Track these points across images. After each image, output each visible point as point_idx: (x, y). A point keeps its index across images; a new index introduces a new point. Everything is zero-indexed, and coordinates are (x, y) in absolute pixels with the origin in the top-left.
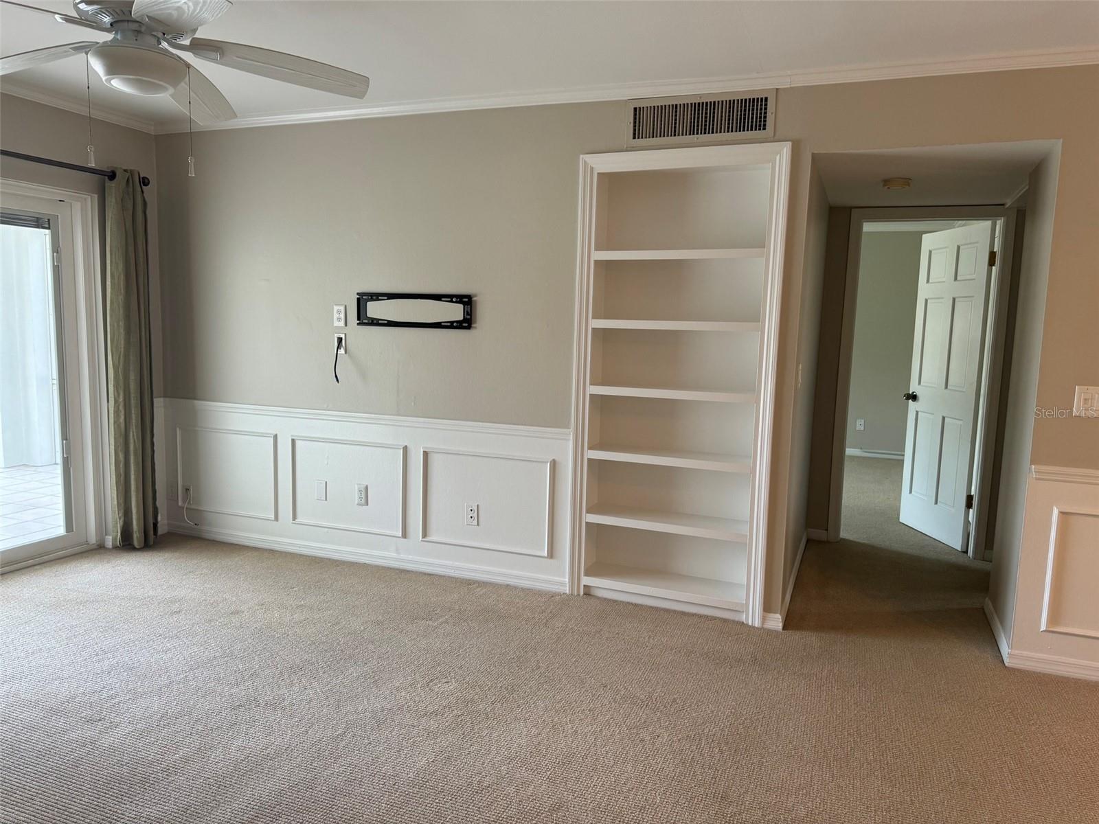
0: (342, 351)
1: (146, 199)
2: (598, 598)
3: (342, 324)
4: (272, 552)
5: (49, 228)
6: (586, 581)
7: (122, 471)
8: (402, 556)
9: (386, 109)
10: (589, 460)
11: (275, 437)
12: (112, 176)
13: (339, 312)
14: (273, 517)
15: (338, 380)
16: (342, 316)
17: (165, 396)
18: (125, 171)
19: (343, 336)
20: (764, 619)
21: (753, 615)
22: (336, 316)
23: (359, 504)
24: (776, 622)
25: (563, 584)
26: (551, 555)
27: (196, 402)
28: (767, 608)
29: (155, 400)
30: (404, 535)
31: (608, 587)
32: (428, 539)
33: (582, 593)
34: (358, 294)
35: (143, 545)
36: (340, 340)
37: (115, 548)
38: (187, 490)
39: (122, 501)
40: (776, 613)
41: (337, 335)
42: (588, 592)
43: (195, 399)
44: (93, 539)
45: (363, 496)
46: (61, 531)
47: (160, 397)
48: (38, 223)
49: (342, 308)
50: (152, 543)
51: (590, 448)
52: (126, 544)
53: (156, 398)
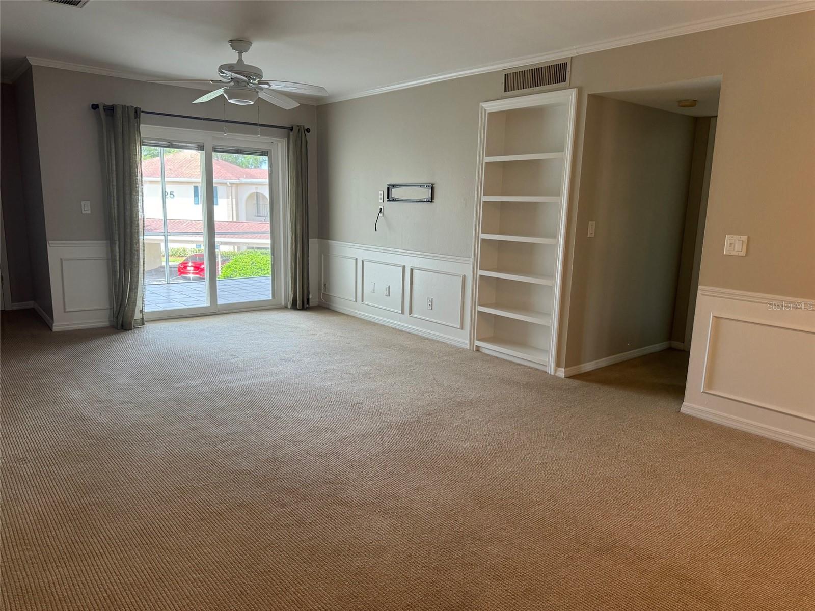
0: (381, 215)
1: (307, 139)
2: (481, 352)
3: (382, 201)
4: (354, 317)
5: (267, 156)
6: (477, 343)
7: (293, 271)
8: (402, 324)
10: (480, 276)
11: (356, 259)
12: (292, 129)
13: (381, 194)
14: (354, 300)
15: (376, 230)
16: (382, 197)
17: (318, 238)
18: (298, 126)
19: (382, 207)
20: (556, 371)
21: (551, 369)
22: (380, 197)
23: (386, 295)
24: (561, 373)
25: (466, 344)
26: (462, 327)
27: (329, 241)
28: (558, 364)
29: (310, 240)
30: (403, 313)
31: (489, 348)
32: (412, 315)
33: (475, 349)
34: (388, 185)
35: (301, 308)
36: (381, 209)
37: (291, 308)
38: (325, 285)
39: (293, 286)
40: (562, 368)
41: (380, 207)
42: (478, 349)
43: (329, 239)
44: (283, 304)
45: (388, 291)
46: (270, 297)
47: (315, 238)
48: (263, 153)
49: (382, 193)
50: (305, 308)
51: (480, 269)
52: (294, 306)
53: (311, 238)
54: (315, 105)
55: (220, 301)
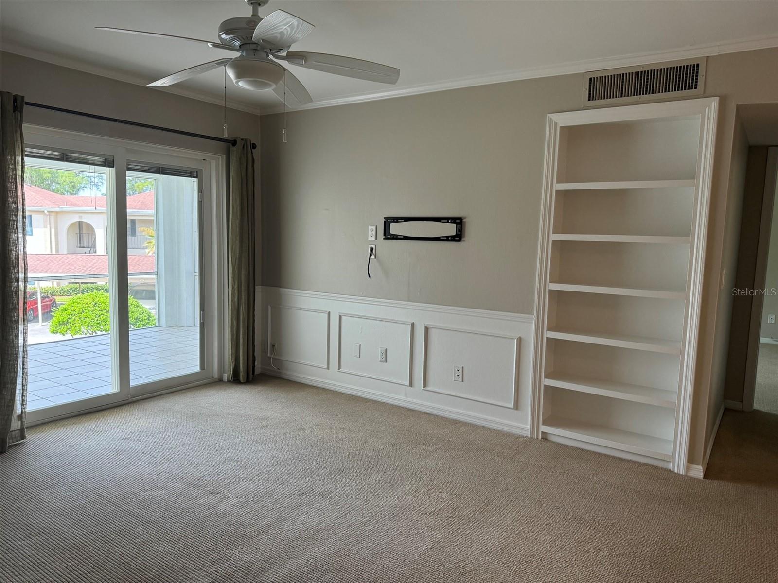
0: (373, 257)
1: (255, 158)
2: (553, 442)
3: (374, 238)
4: (325, 390)
5: (196, 177)
6: (544, 428)
7: (235, 332)
8: (409, 399)
9: (408, 91)
10: (547, 338)
11: (329, 313)
12: (234, 143)
13: (372, 230)
14: (326, 366)
15: (370, 277)
16: (374, 233)
17: (262, 285)
18: (242, 140)
19: (374, 247)
20: (688, 469)
21: (679, 466)
22: (370, 233)
23: (381, 361)
24: (698, 471)
25: (526, 430)
26: (517, 406)
27: (281, 289)
28: (691, 459)
29: (256, 287)
30: (411, 385)
31: (561, 435)
32: (427, 388)
33: (540, 437)
34: (385, 218)
35: (245, 381)
36: (372, 249)
37: (229, 381)
38: (274, 346)
39: (234, 352)
40: (698, 464)
41: (370, 246)
42: (545, 437)
43: (280, 287)
44: (216, 376)
45: (384, 356)
46: (197, 369)
47: (260, 285)
48: (191, 174)
49: (374, 228)
50: (251, 379)
51: (548, 330)
52: (236, 380)
53: (257, 285)
54: (259, 115)
55: (134, 382)
